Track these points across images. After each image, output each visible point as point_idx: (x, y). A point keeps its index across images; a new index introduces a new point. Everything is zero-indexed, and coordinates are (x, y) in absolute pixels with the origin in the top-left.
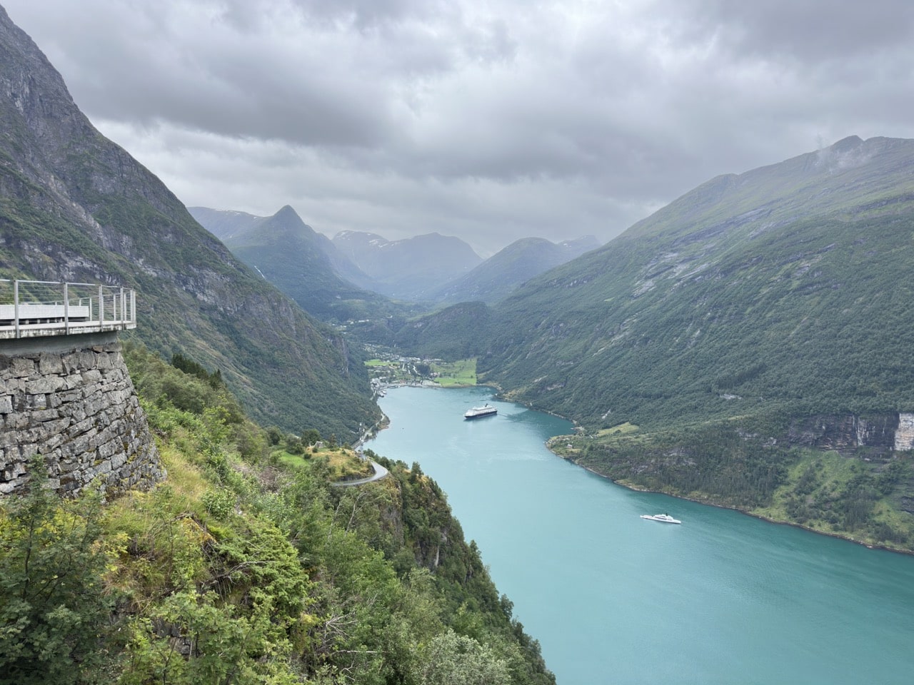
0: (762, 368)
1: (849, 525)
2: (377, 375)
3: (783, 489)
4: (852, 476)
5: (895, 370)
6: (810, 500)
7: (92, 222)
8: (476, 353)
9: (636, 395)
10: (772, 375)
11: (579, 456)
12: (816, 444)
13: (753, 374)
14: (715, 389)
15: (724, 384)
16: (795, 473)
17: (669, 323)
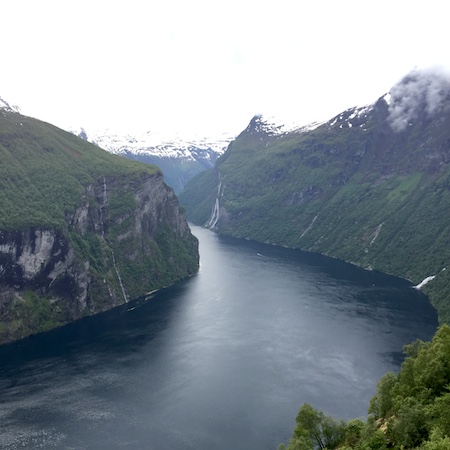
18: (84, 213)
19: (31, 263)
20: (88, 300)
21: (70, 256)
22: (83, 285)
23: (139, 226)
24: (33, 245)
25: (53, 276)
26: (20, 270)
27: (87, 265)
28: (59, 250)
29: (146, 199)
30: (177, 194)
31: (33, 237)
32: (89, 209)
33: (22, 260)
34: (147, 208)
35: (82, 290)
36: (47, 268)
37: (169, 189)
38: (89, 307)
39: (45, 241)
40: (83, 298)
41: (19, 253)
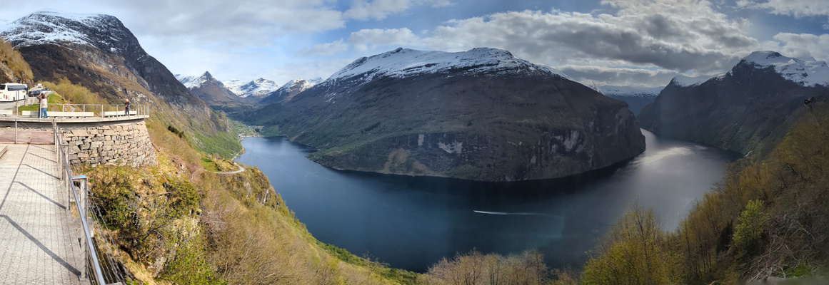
0: (379, 123)
1: (408, 171)
2: (240, 133)
3: (387, 163)
4: (408, 155)
5: (417, 121)
6: (396, 165)
7: (145, 82)
8: (278, 123)
9: (338, 136)
10: (382, 125)
11: (319, 159)
12: (397, 147)
13: (376, 126)
14: (364, 132)
15: (367, 130)
16: (391, 156)
17: (348, 109)
18: (592, 123)
19: (569, 144)
20: (593, 163)
21: (585, 143)
22: (590, 156)
23: (617, 130)
24: (570, 137)
25: (578, 151)
26: (564, 147)
27: (593, 147)
28: (581, 139)
29: (620, 117)
30: (636, 115)
31: (570, 133)
32: (595, 122)
33: (565, 143)
34: (621, 122)
35: (590, 158)
36: (575, 147)
37: (631, 113)
38: (593, 166)
39: (575, 135)
40: (590, 162)
41: (564, 140)
